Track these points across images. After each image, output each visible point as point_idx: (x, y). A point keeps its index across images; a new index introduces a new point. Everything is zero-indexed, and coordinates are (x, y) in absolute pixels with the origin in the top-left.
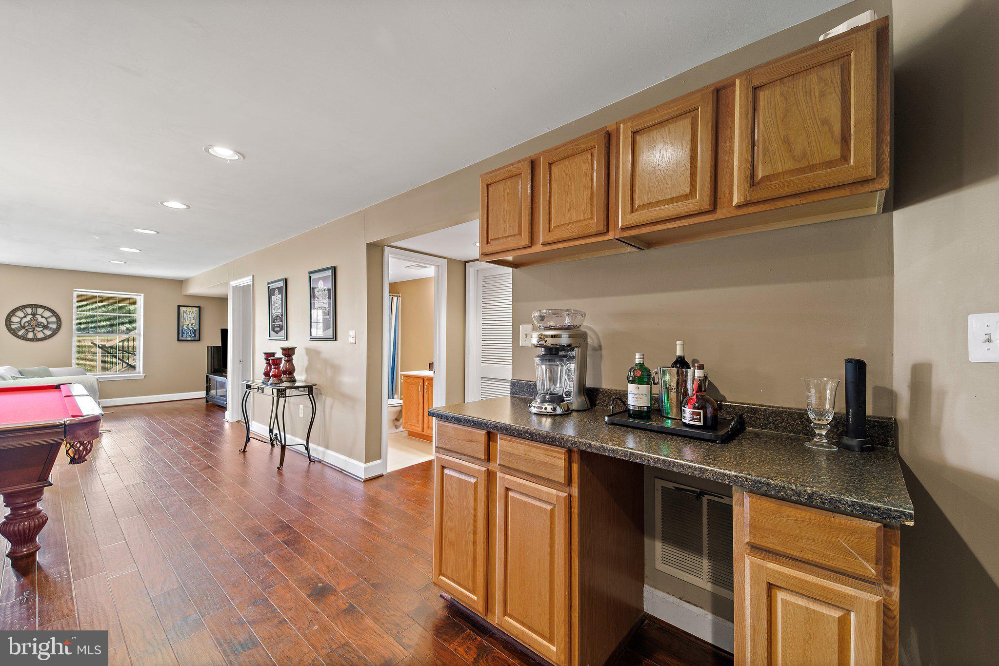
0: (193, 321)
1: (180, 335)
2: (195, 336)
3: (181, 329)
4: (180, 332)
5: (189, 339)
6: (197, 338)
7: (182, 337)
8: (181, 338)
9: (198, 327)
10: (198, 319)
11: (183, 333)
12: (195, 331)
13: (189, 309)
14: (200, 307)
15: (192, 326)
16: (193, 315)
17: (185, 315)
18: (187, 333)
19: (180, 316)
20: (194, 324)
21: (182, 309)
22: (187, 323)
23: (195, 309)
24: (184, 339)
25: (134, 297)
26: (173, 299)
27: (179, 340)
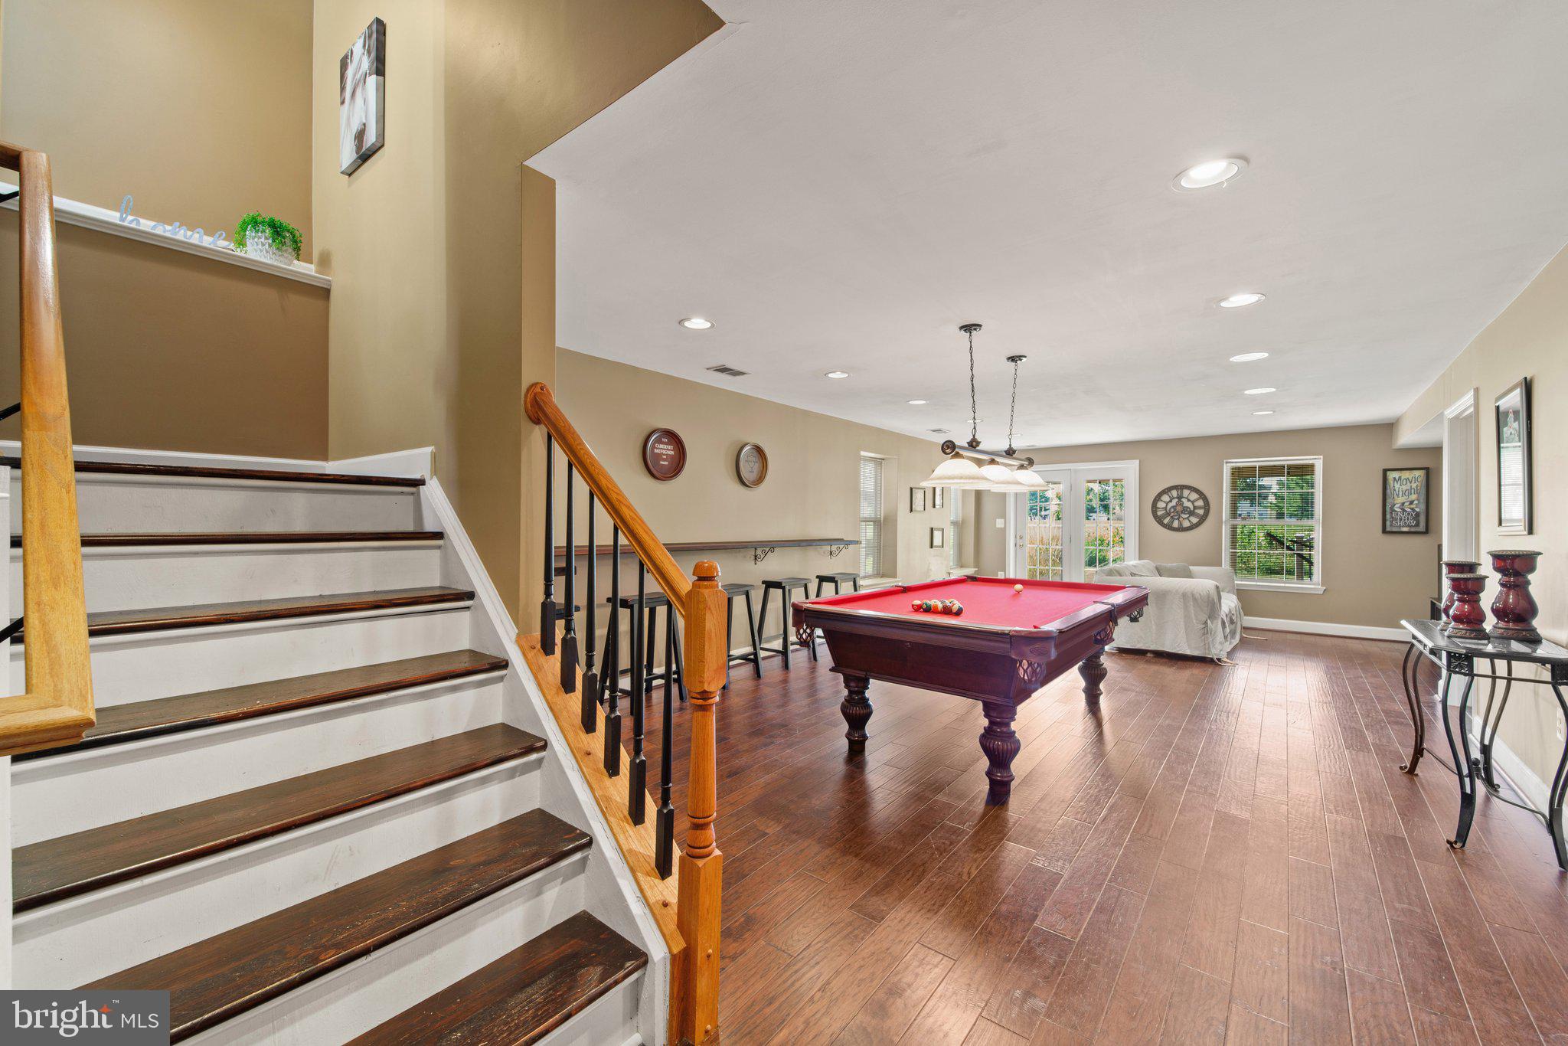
0: (1413, 497)
1: (1388, 523)
2: (1417, 525)
4: (1388, 517)
5: (1405, 529)
6: (1422, 528)
7: (1391, 525)
8: (1388, 529)
9: (1423, 506)
10: (1424, 492)
11: (1393, 519)
12: (1418, 514)
13: (1406, 475)
14: (1427, 469)
15: (1412, 506)
16: (1414, 486)
17: (1397, 486)
18: (1401, 519)
19: (1388, 486)
20: (1416, 502)
21: (1391, 475)
22: (1400, 500)
23: (1417, 473)
24: (1394, 530)
25: (1311, 462)
26: (1373, 459)
27: (1384, 531)
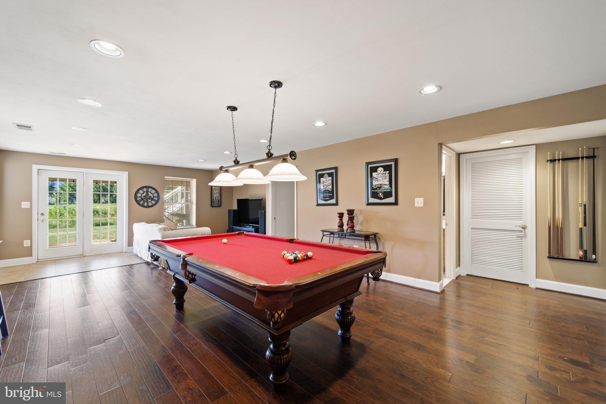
0: (218, 195)
2: (219, 204)
3: (213, 199)
4: (212, 202)
5: (216, 205)
8: (213, 205)
9: (220, 198)
10: (220, 193)
11: (214, 202)
12: (219, 201)
13: (216, 187)
15: (218, 198)
16: (218, 191)
17: (214, 191)
19: (212, 191)
21: (213, 188)
22: (215, 196)
23: (219, 187)
24: (214, 205)
25: (189, 181)
27: (212, 206)
